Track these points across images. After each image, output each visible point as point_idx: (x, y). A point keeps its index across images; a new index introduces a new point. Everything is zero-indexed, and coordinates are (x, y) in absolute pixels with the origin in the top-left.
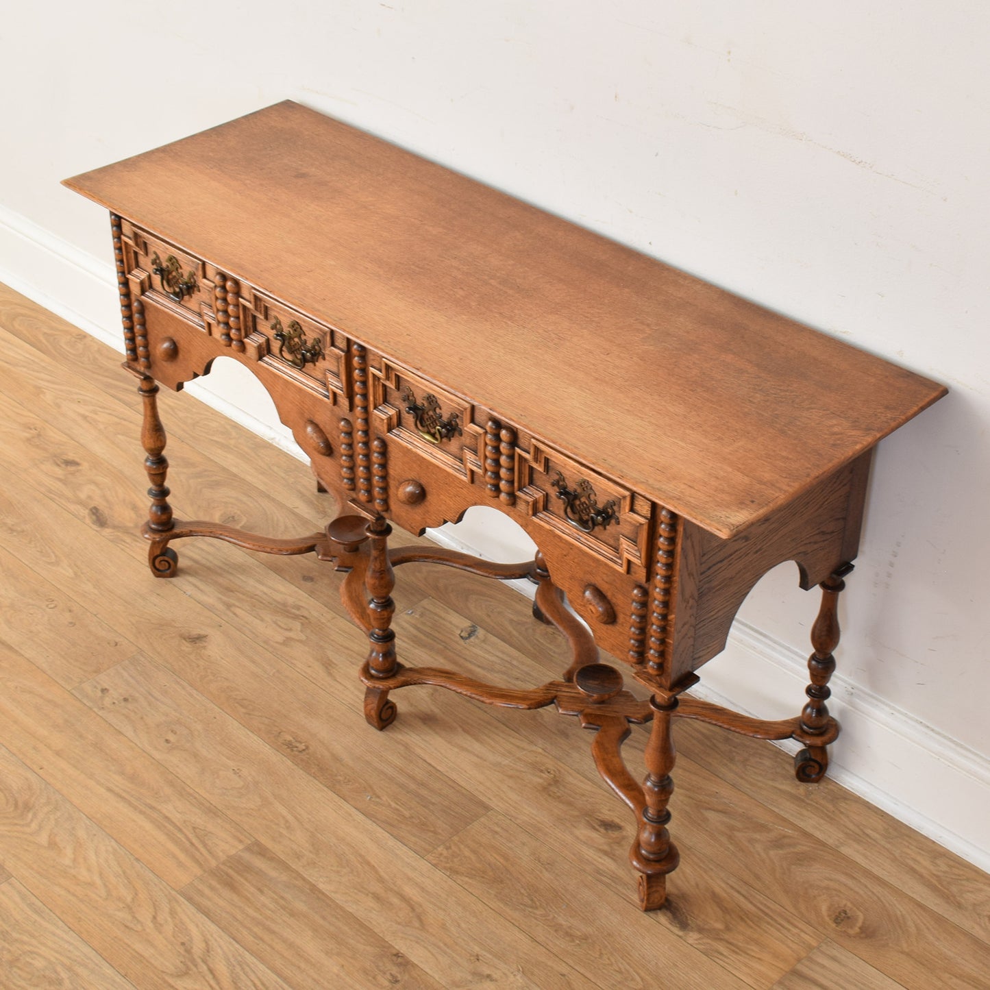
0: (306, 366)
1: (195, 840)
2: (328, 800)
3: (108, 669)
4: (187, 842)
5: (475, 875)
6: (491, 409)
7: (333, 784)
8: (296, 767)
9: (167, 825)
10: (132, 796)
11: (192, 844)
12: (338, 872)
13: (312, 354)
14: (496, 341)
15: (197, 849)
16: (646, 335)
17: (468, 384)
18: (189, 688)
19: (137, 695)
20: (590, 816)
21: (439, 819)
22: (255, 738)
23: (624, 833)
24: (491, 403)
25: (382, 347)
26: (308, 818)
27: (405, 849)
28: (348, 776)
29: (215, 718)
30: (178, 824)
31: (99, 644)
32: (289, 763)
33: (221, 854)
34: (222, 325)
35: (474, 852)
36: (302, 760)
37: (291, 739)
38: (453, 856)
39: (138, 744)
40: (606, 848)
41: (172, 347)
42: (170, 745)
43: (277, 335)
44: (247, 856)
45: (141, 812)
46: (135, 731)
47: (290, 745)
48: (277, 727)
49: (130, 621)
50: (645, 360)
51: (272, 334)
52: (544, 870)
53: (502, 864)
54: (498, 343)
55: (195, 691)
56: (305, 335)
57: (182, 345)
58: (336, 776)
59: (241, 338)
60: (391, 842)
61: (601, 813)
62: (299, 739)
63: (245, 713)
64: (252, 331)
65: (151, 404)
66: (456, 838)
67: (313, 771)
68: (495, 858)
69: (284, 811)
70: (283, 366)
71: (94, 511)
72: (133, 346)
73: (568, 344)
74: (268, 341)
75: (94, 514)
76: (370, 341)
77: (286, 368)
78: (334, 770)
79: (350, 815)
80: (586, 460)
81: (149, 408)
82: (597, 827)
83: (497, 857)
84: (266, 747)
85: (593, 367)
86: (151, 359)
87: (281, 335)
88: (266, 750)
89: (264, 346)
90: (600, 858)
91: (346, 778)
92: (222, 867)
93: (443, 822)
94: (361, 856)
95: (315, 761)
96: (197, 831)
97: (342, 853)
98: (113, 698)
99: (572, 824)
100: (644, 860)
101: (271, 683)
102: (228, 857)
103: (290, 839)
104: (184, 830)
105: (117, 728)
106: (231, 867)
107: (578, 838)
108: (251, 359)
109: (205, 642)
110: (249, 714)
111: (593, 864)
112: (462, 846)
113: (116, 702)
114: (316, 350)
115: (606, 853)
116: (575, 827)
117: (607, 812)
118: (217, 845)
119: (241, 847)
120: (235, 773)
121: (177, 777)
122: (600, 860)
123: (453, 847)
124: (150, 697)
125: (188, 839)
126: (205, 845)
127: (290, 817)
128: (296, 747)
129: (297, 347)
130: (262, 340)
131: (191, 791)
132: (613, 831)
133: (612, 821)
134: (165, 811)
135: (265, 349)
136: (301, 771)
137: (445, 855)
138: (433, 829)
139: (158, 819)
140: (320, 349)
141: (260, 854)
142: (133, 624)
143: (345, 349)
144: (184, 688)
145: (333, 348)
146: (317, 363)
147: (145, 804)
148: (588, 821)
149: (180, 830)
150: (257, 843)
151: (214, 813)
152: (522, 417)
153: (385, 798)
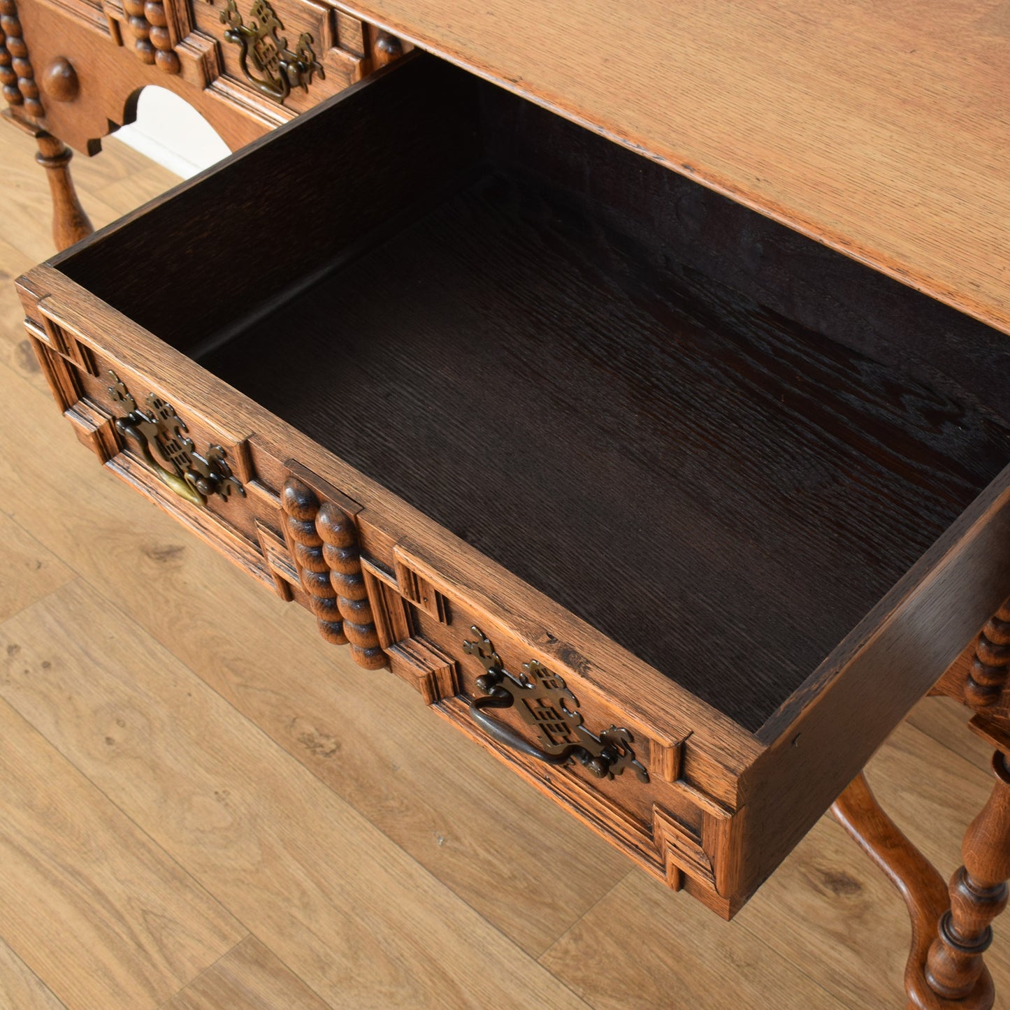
0: (291, 94)
1: (145, 939)
2: (374, 848)
3: (22, 609)
4: (131, 943)
5: (626, 993)
6: (686, 167)
7: (382, 818)
8: (320, 784)
9: (98, 907)
10: (42, 851)
11: (140, 946)
12: (392, 995)
13: (298, 67)
14: (674, 26)
15: (148, 958)
16: (979, 16)
17: (628, 112)
18: (150, 642)
19: (66, 656)
20: (806, 864)
21: (559, 879)
22: (255, 730)
23: (866, 897)
24: (683, 153)
25: (436, 37)
26: (340, 886)
27: (504, 942)
28: (406, 798)
29: (190, 695)
30: (118, 905)
31: (12, 566)
32: (309, 777)
33: (189, 965)
34: (134, 21)
35: (622, 945)
36: (331, 770)
37: (312, 730)
38: (586, 954)
39: (61, 748)
40: (840, 928)
41: (67, 74)
42: (113, 747)
43: (232, 33)
44: (234, 968)
45: (56, 883)
46: (57, 722)
47: (310, 743)
48: (289, 708)
49: (65, 526)
50: (993, 64)
51: (221, 31)
52: (742, 979)
53: (672, 970)
54: (680, 29)
55: (159, 647)
56: (283, 28)
57: (83, 68)
58: (387, 799)
59: (170, 44)
60: (482, 930)
61: (824, 857)
62: (326, 731)
63: (238, 685)
64: (187, 29)
65: (60, 181)
66: (588, 917)
67: (349, 790)
68: (659, 957)
69: (300, 875)
70: (249, 97)
71: (24, 347)
72: (12, 77)
73: (826, 31)
74: (218, 47)
75: (23, 351)
76: (409, 25)
77: (254, 100)
78: (383, 788)
79: (411, 876)
80: (930, 285)
81: (58, 187)
82: (821, 886)
83: (662, 955)
84: (271, 746)
85: (888, 77)
86: (42, 100)
87: (242, 34)
88: (271, 752)
89: (212, 58)
90: (833, 948)
91: (402, 803)
92: (189, 992)
93: (566, 885)
94: (431, 960)
95: (352, 772)
96: (150, 918)
97: (398, 955)
98: (26, 662)
99: (779, 883)
100: (935, 999)
101: (282, 630)
102: (201, 970)
103: (309, 929)
104: (127, 917)
105: (28, 718)
106: (204, 993)
107: (791, 910)
108: (194, 87)
109: (181, 558)
110: (246, 686)
111: (821, 961)
112: (601, 934)
113: (30, 669)
114: (306, 58)
115: (841, 938)
116: (785, 888)
117: (833, 856)
118: (183, 946)
119: (224, 949)
120: (220, 799)
121: (121, 810)
122: (832, 952)
123: (586, 936)
124: (86, 660)
125: (134, 937)
126: (161, 947)
127: (309, 885)
128: (321, 746)
129: (271, 55)
130: (207, 46)
131: (144, 838)
132: (847, 893)
133: (844, 874)
134: (96, 880)
135: (215, 64)
136: (329, 793)
137: (573, 953)
138: (549, 900)
139: (85, 897)
140: (314, 56)
141: (257, 962)
142: (69, 530)
143: (361, 51)
144: (142, 642)
145: (335, 50)
146: (310, 87)
147: (65, 868)
148: (805, 875)
149: (120, 918)
150: (253, 941)
151: (181, 882)
152: (761, 185)
153: (468, 840)
